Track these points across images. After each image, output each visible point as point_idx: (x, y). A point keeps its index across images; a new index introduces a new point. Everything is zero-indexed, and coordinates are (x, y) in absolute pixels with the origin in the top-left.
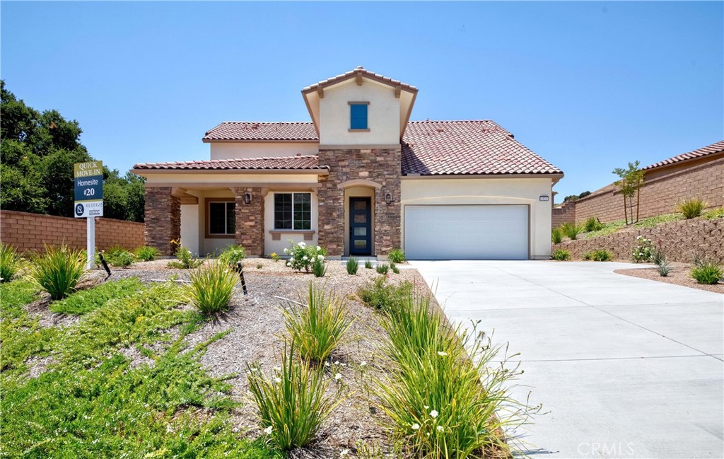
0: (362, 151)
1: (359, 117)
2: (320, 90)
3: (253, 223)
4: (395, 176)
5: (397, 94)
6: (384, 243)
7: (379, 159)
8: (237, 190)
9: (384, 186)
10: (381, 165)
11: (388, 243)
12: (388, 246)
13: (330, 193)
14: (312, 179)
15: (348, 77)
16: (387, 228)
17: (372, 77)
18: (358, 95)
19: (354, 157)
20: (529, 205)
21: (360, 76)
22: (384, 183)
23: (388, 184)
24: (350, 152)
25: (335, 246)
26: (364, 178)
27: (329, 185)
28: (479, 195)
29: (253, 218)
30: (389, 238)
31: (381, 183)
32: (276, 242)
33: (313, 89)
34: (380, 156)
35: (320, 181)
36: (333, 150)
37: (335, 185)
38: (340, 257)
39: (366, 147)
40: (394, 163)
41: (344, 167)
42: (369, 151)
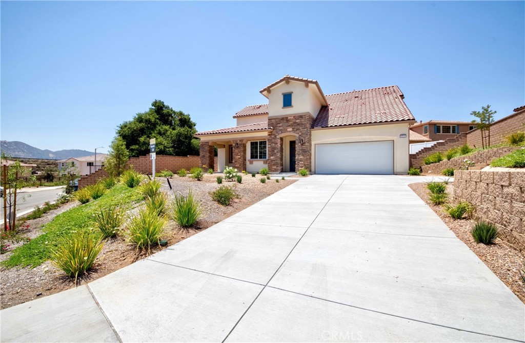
0: (289, 118)
1: (287, 100)
2: (268, 90)
3: (239, 157)
4: (306, 130)
5: (307, 86)
6: (300, 165)
7: (297, 121)
8: (233, 141)
9: (300, 135)
10: (299, 124)
11: (302, 165)
12: (302, 167)
13: (273, 141)
14: (265, 134)
15: (281, 81)
16: (302, 157)
17: (293, 79)
18: (287, 89)
19: (285, 121)
20: (393, 140)
21: (287, 80)
22: (300, 134)
23: (302, 134)
24: (283, 119)
25: (275, 167)
26: (290, 132)
27: (273, 137)
28: (359, 136)
29: (239, 154)
30: (302, 163)
31: (298, 133)
32: (251, 165)
33: (265, 90)
34: (298, 119)
35: (269, 135)
36: (275, 119)
37: (276, 136)
38: (278, 173)
39: (291, 115)
40: (305, 123)
41: (279, 127)
42: (292, 117)
